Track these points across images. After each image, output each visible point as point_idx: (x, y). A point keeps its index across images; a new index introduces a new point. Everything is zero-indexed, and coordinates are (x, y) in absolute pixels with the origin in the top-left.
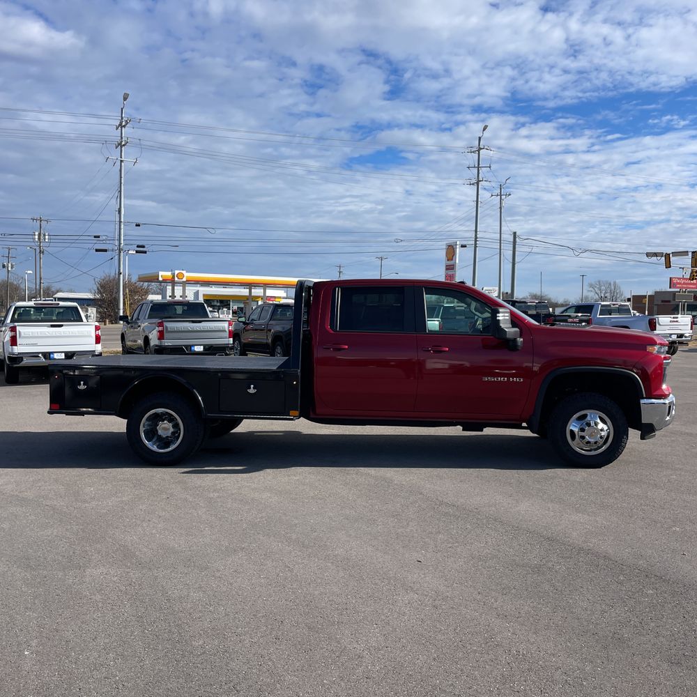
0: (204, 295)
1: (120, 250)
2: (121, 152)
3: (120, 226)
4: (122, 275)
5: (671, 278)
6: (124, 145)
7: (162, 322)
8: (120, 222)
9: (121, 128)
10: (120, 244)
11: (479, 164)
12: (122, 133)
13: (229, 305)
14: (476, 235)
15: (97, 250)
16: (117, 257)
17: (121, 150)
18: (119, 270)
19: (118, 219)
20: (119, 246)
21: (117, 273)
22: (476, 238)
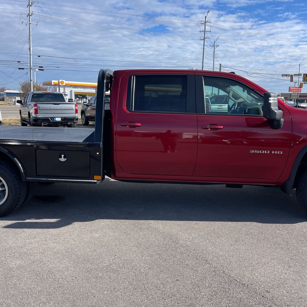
0: (75, 92)
1: (31, 69)
2: (30, 19)
3: (30, 56)
4: (32, 81)
5: (289, 87)
6: (31, 15)
7: (36, 104)
8: (30, 55)
9: (29, 6)
10: (30, 65)
11: (205, 30)
12: (29, 9)
13: (87, 97)
14: (203, 65)
15: (19, 69)
16: (29, 72)
17: (30, 18)
18: (31, 78)
19: (29, 53)
20: (30, 67)
21: (30, 80)
22: (203, 66)
